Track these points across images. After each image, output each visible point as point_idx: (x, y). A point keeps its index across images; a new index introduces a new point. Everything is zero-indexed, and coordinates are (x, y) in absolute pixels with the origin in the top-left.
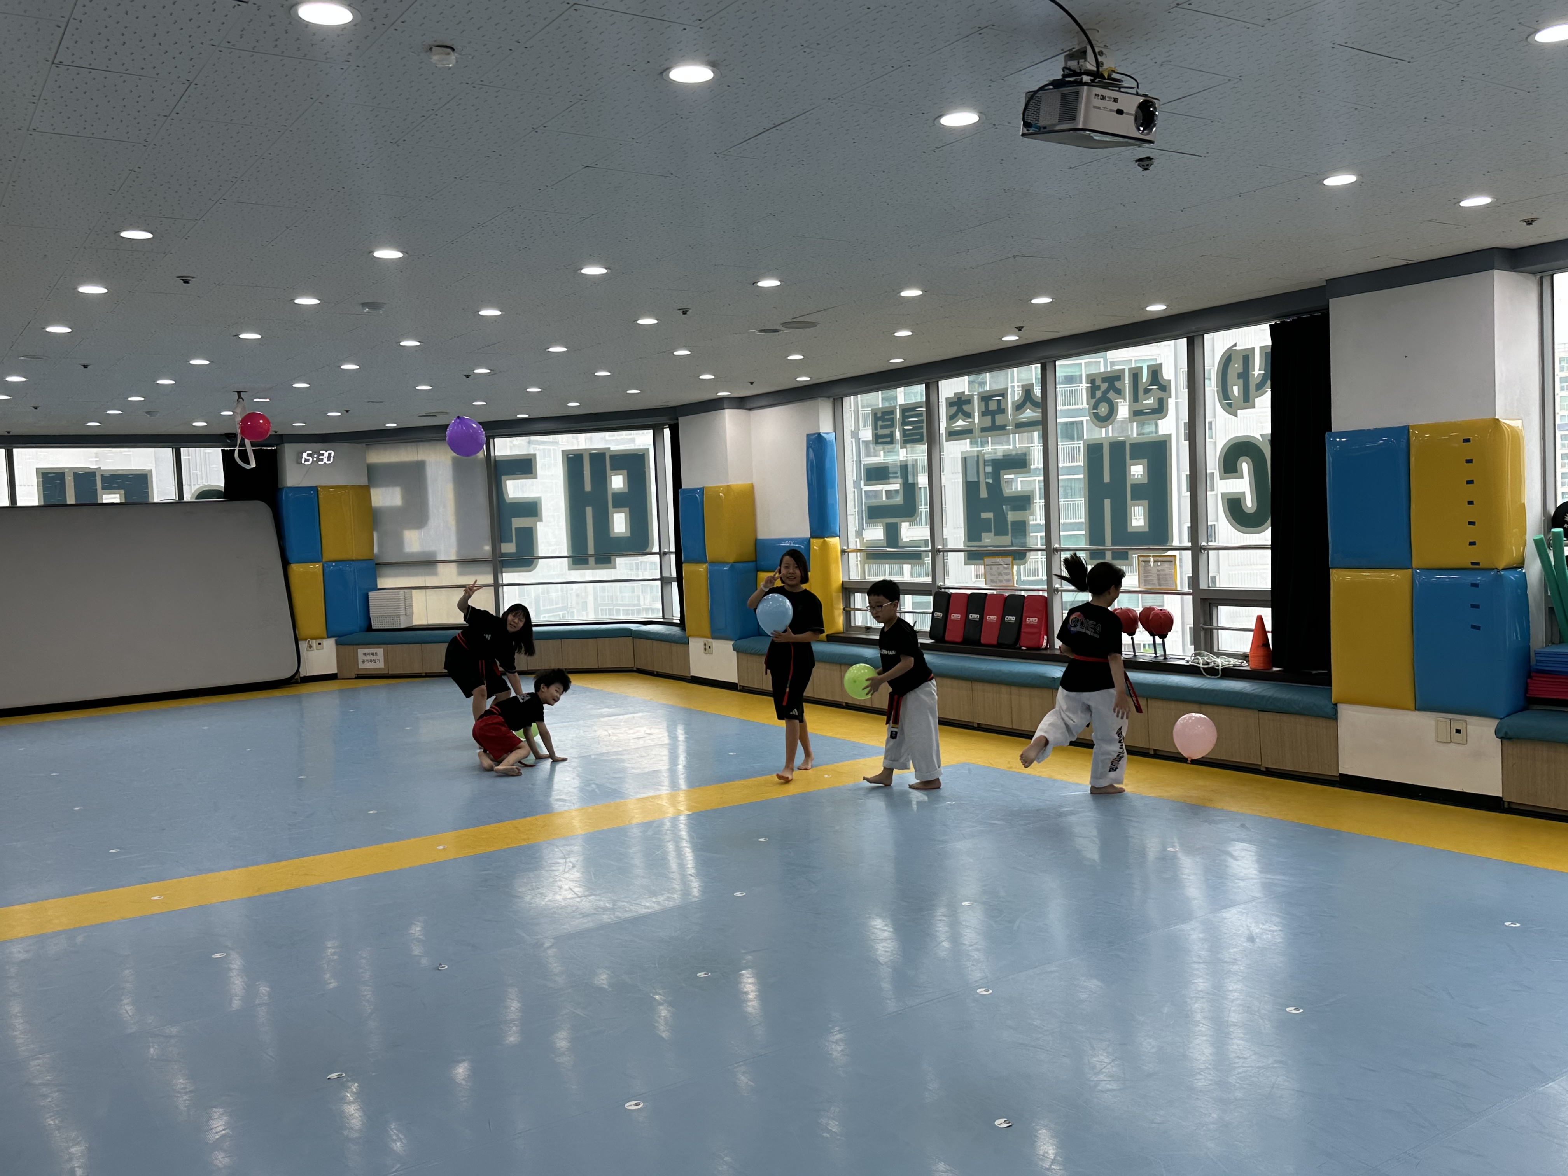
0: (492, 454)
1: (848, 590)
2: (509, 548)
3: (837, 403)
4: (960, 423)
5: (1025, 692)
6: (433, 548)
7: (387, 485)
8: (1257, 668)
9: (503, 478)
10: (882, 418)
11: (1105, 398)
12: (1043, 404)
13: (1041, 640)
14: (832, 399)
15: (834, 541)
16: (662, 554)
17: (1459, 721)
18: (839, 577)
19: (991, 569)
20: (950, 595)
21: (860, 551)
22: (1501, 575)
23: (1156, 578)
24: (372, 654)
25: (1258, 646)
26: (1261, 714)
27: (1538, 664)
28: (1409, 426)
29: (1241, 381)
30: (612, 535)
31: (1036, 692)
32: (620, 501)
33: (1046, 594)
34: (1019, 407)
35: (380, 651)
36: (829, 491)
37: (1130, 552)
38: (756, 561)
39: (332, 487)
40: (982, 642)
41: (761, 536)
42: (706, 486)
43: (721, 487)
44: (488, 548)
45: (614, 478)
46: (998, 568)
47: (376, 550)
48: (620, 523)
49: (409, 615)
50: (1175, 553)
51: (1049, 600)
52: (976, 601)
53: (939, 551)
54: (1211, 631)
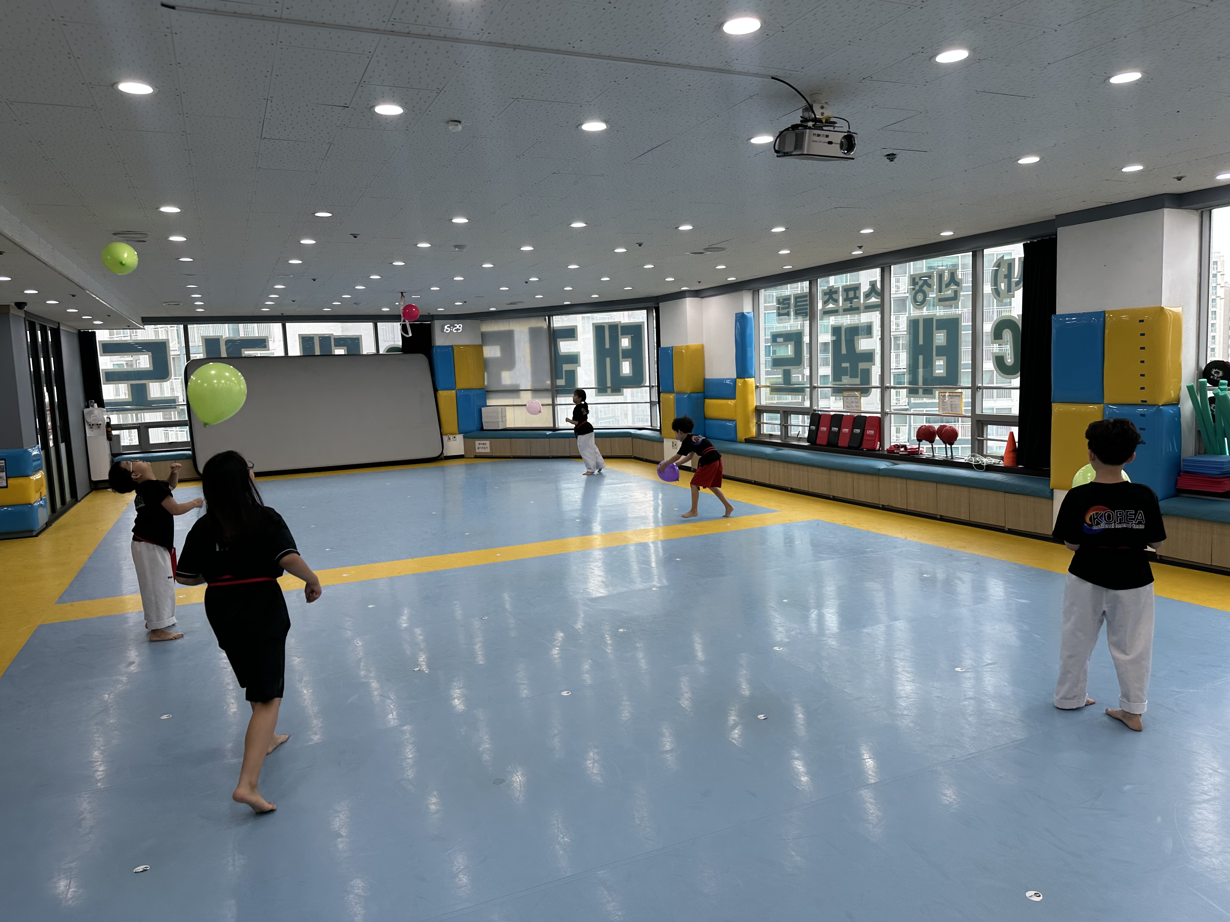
0: (552, 326)
1: (759, 411)
2: (561, 382)
3: (756, 293)
4: (831, 306)
5: (862, 477)
6: (518, 382)
7: (493, 345)
8: (1007, 465)
9: (558, 340)
10: (783, 303)
11: (921, 290)
12: (881, 294)
13: (876, 445)
14: (752, 291)
15: (751, 381)
16: (651, 387)
18: (753, 403)
19: (847, 399)
20: (820, 416)
21: (768, 386)
22: (1161, 409)
23: (950, 407)
24: (484, 444)
25: (1010, 452)
26: (1006, 494)
27: (1184, 467)
28: (1105, 311)
29: (1006, 279)
30: (621, 375)
31: (869, 477)
32: (627, 354)
33: (879, 415)
34: (868, 296)
35: (487, 442)
36: (749, 349)
37: (934, 390)
38: (704, 392)
39: (462, 346)
40: (839, 445)
41: (707, 377)
42: (675, 345)
43: (683, 346)
44: (549, 382)
45: (623, 340)
46: (852, 399)
47: (486, 383)
48: (626, 368)
49: (504, 421)
50: (960, 390)
51: (882, 419)
52: (837, 419)
53: (815, 387)
54: (983, 441)
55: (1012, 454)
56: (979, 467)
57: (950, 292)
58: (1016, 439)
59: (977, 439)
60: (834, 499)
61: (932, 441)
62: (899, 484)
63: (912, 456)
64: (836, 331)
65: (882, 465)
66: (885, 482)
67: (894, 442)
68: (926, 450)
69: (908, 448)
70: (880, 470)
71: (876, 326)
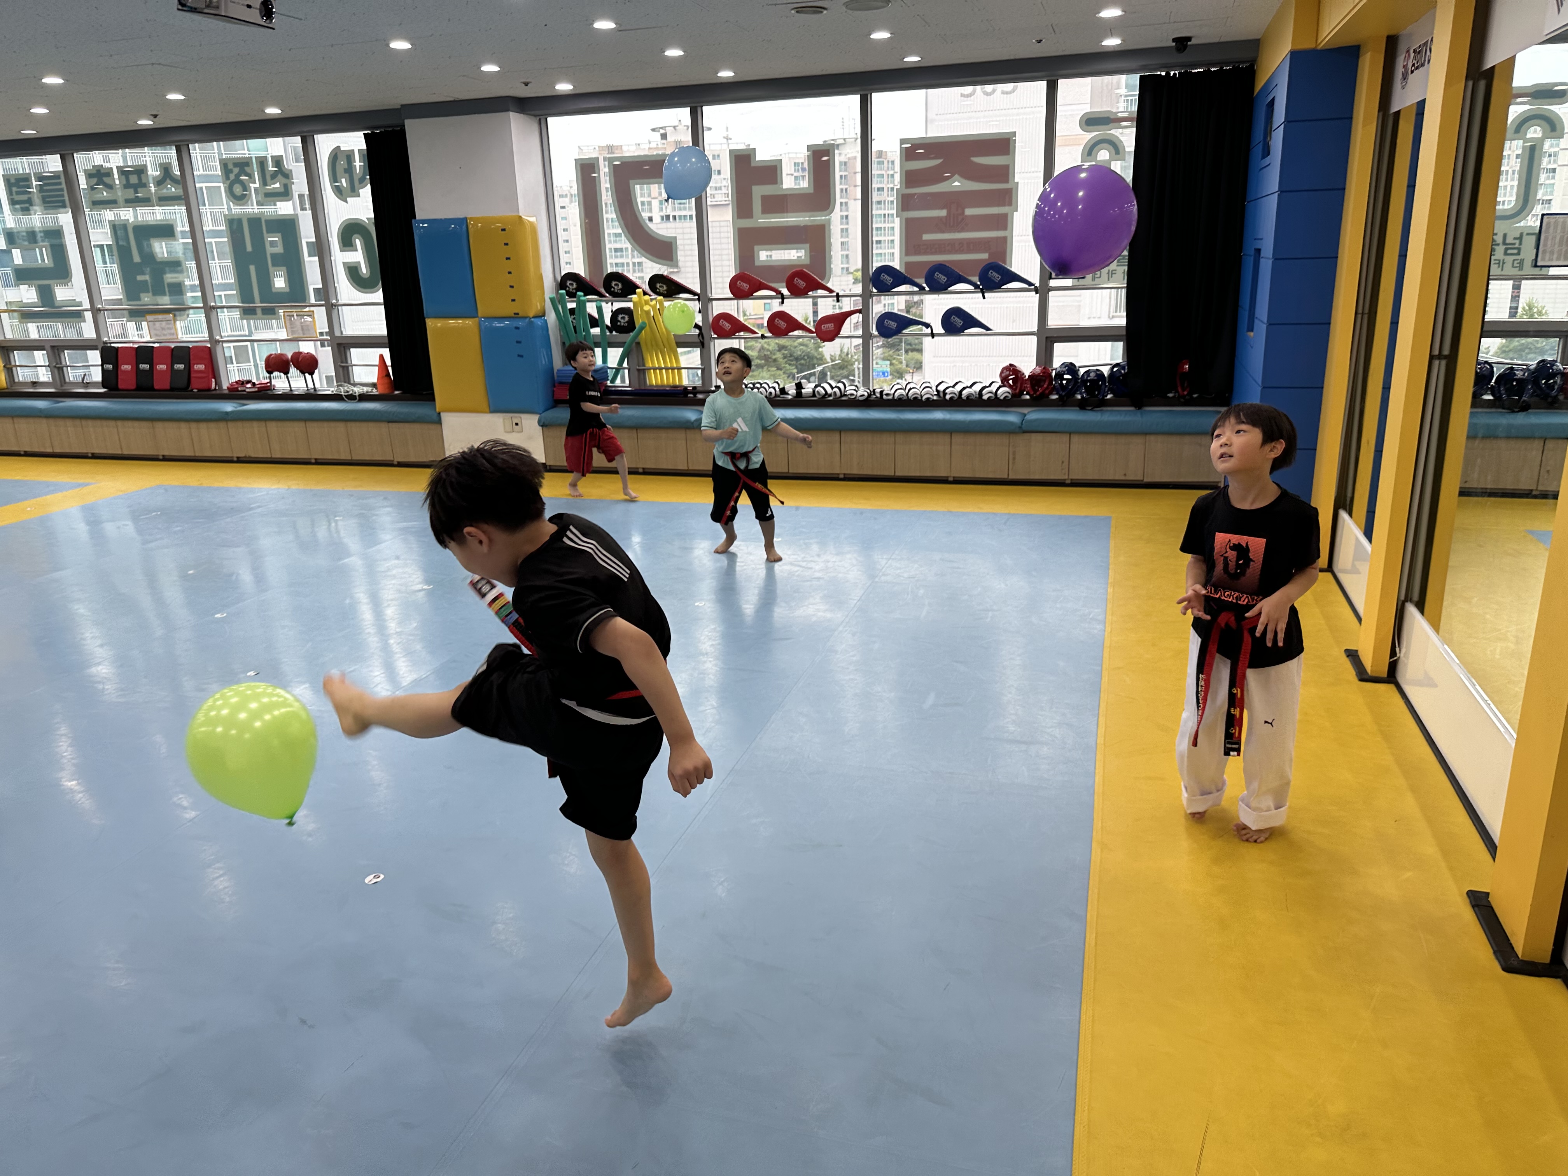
1: (6, 348)
4: (103, 193)
5: (203, 426)
8: (382, 392)
10: (16, 185)
11: (237, 180)
12: (183, 181)
13: (210, 383)
17: (516, 416)
20: (117, 349)
21: (12, 311)
22: (533, 322)
23: (300, 329)
25: (383, 377)
26: (390, 424)
27: (559, 378)
28: (466, 218)
29: (347, 175)
31: (212, 425)
33: (209, 346)
34: (160, 183)
37: (276, 309)
40: (156, 387)
46: (161, 324)
50: (312, 309)
51: (212, 350)
52: (144, 353)
53: (99, 310)
54: (347, 367)
55: (386, 380)
56: (351, 397)
57: (277, 185)
58: (388, 362)
59: (341, 366)
60: (166, 459)
61: (286, 373)
62: (256, 427)
63: (265, 393)
64: (117, 228)
65: (229, 407)
66: (234, 428)
67: (235, 377)
68: (280, 383)
69: (257, 383)
70: (227, 413)
71: (182, 226)
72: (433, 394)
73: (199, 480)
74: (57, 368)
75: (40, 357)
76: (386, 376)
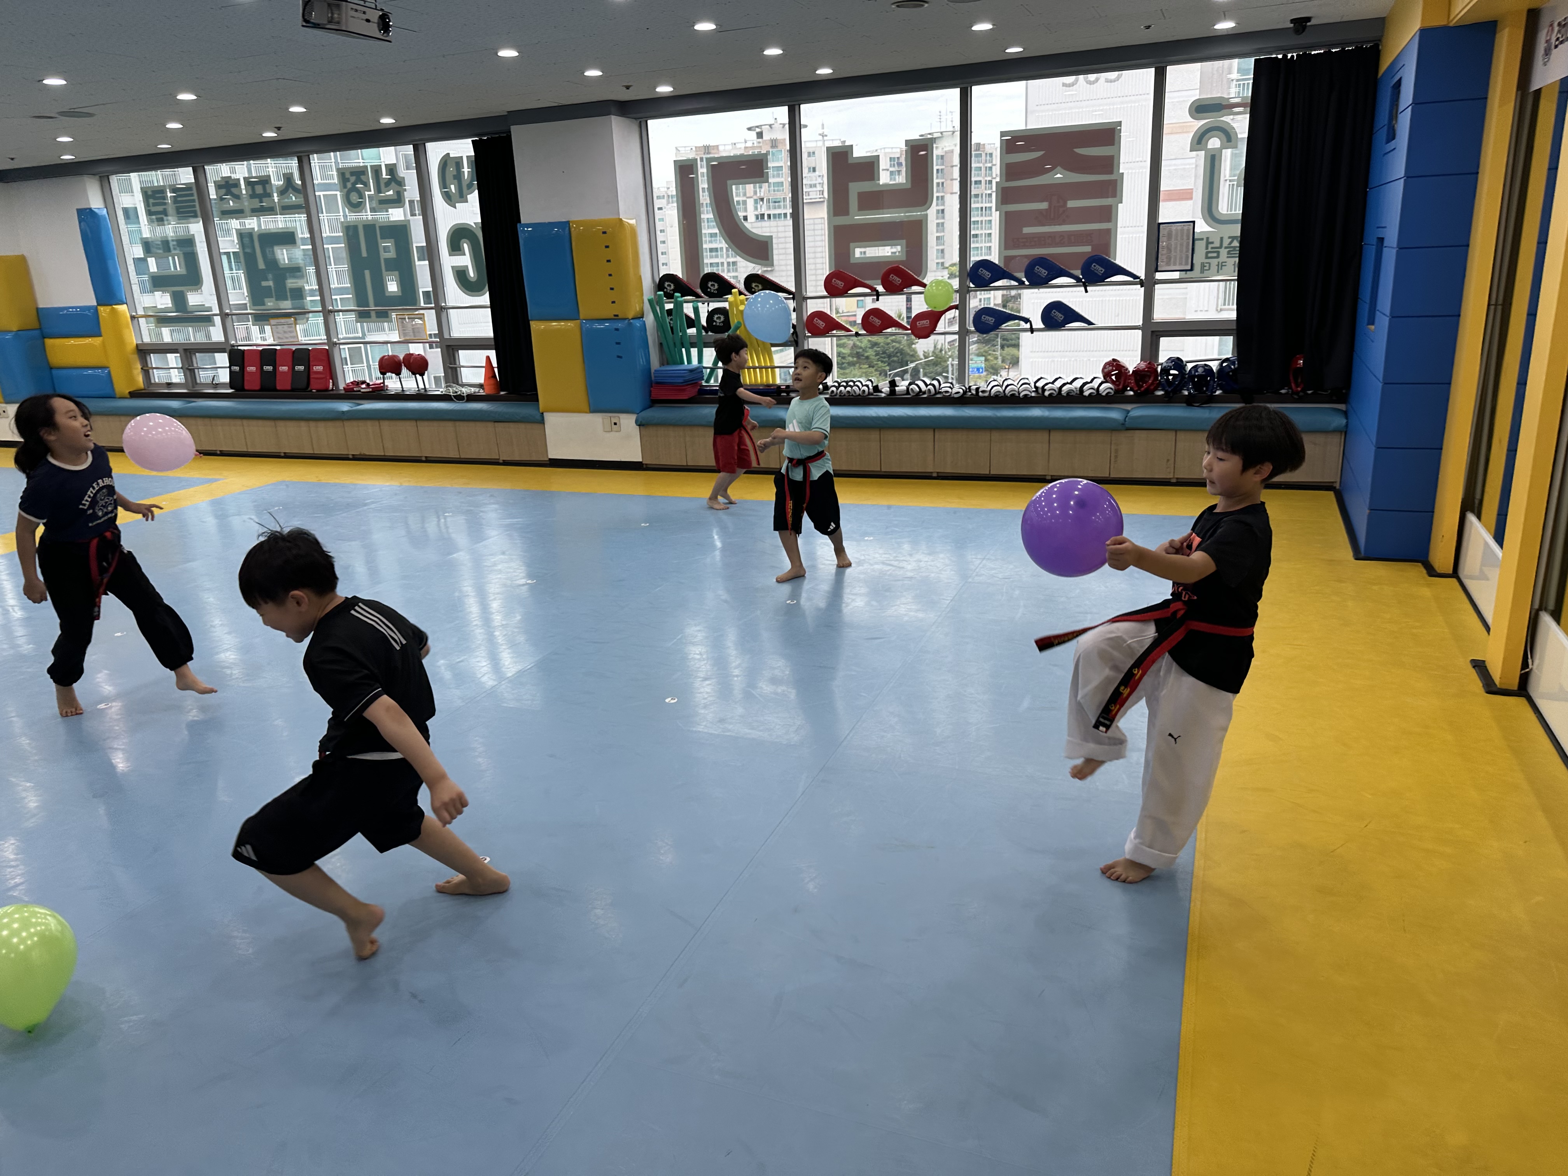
1: (143, 352)
3: (104, 180)
4: (231, 203)
5: (321, 424)
8: (488, 393)
10: (153, 196)
11: (354, 188)
12: (303, 191)
13: (328, 384)
14: (98, 177)
15: (122, 308)
17: (615, 417)
18: (132, 340)
19: (277, 328)
20: (243, 352)
21: (150, 316)
22: (631, 323)
23: (411, 332)
25: (489, 378)
26: (494, 423)
27: (654, 378)
28: (569, 221)
29: (456, 181)
31: (330, 424)
33: (327, 348)
34: (283, 192)
36: (109, 262)
37: (389, 312)
38: (41, 328)
40: (278, 388)
41: (42, 305)
46: (283, 327)
50: (421, 312)
51: (330, 352)
52: (268, 356)
53: (227, 315)
54: (456, 368)
55: (492, 381)
56: (459, 398)
57: (391, 192)
58: (495, 364)
59: (451, 368)
60: (287, 456)
61: (398, 373)
62: (370, 427)
63: (378, 393)
64: (245, 237)
65: (345, 406)
66: (351, 428)
67: (350, 379)
68: (393, 384)
69: (371, 383)
70: (343, 412)
71: (303, 233)
72: (537, 395)
73: (317, 477)
74: (189, 370)
75: (173, 359)
76: (492, 377)
